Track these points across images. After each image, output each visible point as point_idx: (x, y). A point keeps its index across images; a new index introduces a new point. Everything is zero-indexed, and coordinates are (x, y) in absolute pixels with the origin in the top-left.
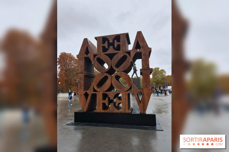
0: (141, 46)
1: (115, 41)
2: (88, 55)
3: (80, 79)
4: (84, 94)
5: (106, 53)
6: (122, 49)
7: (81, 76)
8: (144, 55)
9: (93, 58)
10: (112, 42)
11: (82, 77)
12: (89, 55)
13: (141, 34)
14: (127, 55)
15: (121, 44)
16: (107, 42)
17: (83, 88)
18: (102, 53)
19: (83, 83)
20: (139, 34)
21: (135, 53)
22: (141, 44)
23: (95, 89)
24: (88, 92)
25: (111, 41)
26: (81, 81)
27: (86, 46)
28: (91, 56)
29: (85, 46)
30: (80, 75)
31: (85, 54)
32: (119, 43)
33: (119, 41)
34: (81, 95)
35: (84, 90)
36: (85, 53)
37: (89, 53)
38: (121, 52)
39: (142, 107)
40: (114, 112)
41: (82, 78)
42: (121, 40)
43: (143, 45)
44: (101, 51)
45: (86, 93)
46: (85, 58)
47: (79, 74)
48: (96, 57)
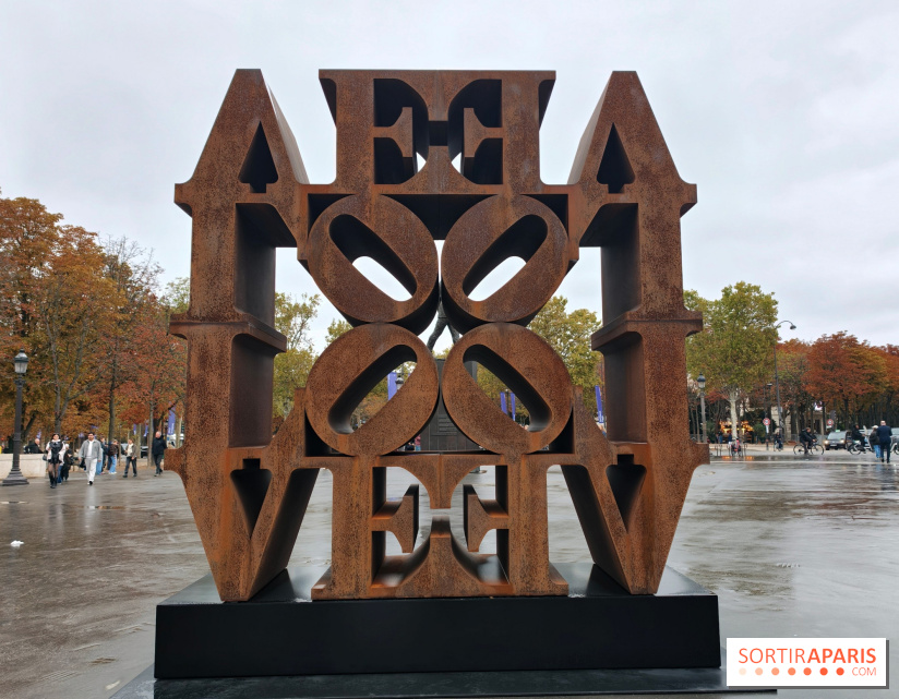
0: (635, 168)
1: (469, 114)
2: (263, 190)
3: (204, 360)
4: (236, 475)
5: (402, 189)
6: (515, 173)
7: (213, 343)
8: (652, 224)
9: (306, 219)
10: (444, 117)
11: (214, 352)
12: (273, 194)
13: (633, 91)
14: (549, 217)
15: (506, 142)
16: (407, 114)
17: (225, 427)
18: (375, 191)
19: (227, 392)
20: (624, 92)
21: (598, 207)
22: (634, 153)
23: (322, 436)
24: (268, 457)
25: (438, 113)
26: (213, 380)
27: (253, 127)
28: (291, 201)
29: (244, 128)
30: (200, 330)
31: (247, 186)
32: (493, 133)
33: (491, 117)
34: (210, 482)
35: (234, 443)
36: (246, 177)
37: (274, 178)
38: (504, 190)
39: (638, 552)
40: (457, 594)
41: (221, 357)
42: (509, 112)
43: (647, 162)
44: (370, 173)
45: (252, 464)
46: (243, 211)
47: (193, 329)
48: (332, 212)
